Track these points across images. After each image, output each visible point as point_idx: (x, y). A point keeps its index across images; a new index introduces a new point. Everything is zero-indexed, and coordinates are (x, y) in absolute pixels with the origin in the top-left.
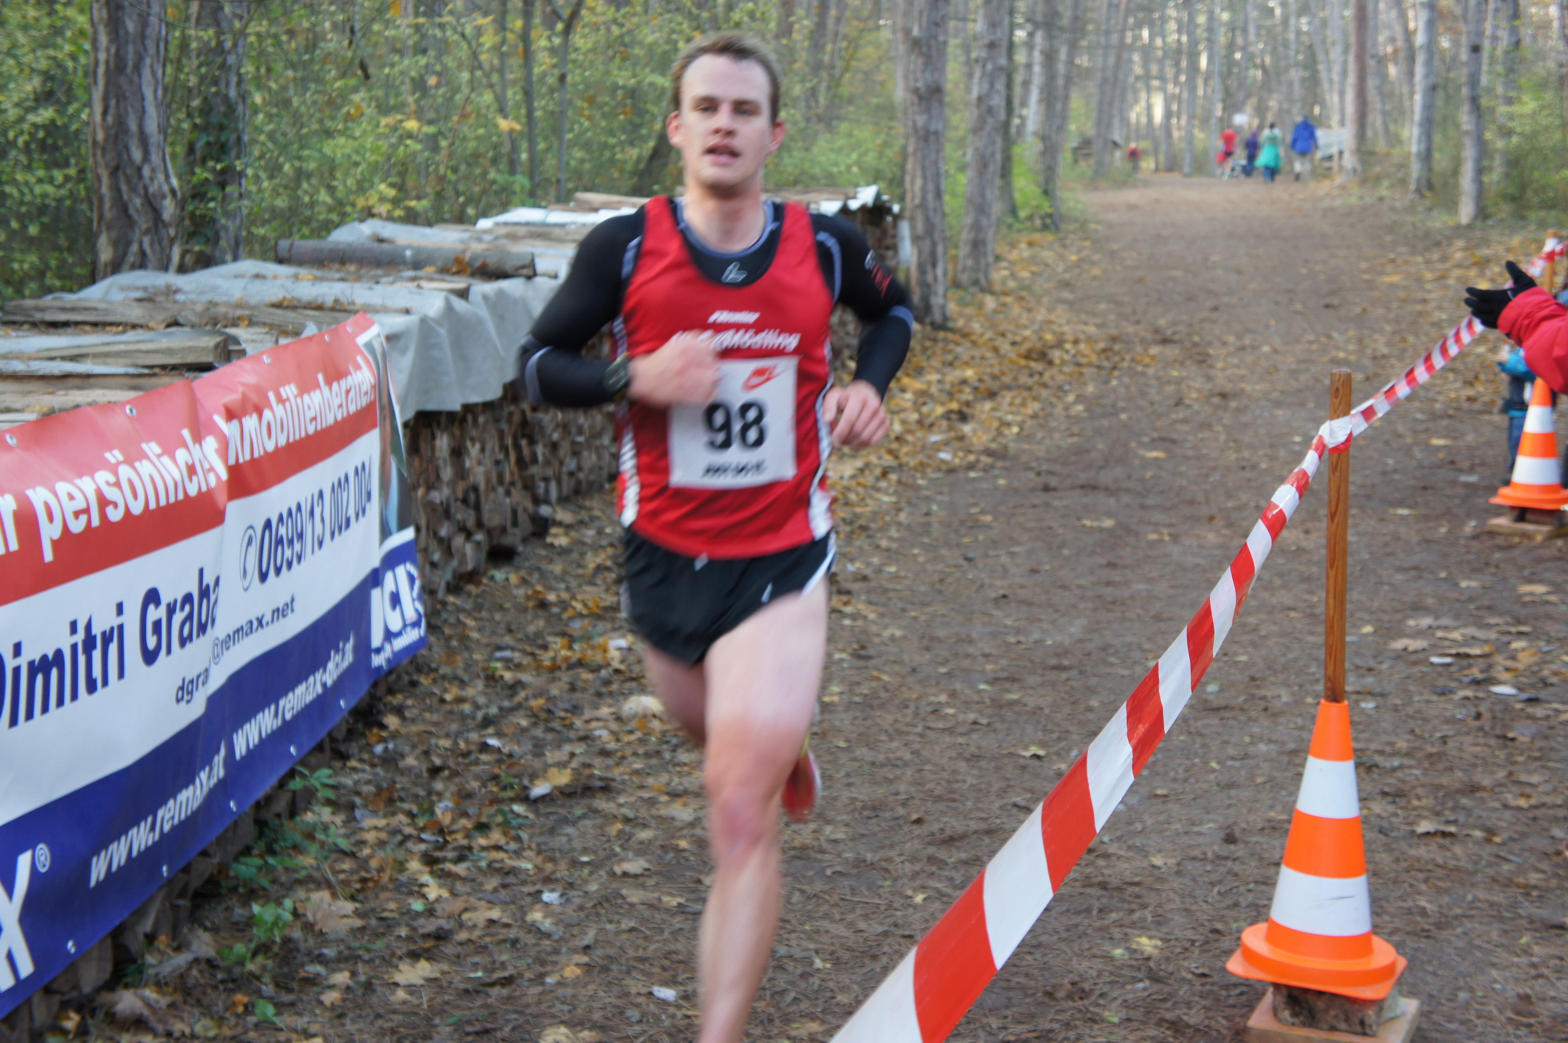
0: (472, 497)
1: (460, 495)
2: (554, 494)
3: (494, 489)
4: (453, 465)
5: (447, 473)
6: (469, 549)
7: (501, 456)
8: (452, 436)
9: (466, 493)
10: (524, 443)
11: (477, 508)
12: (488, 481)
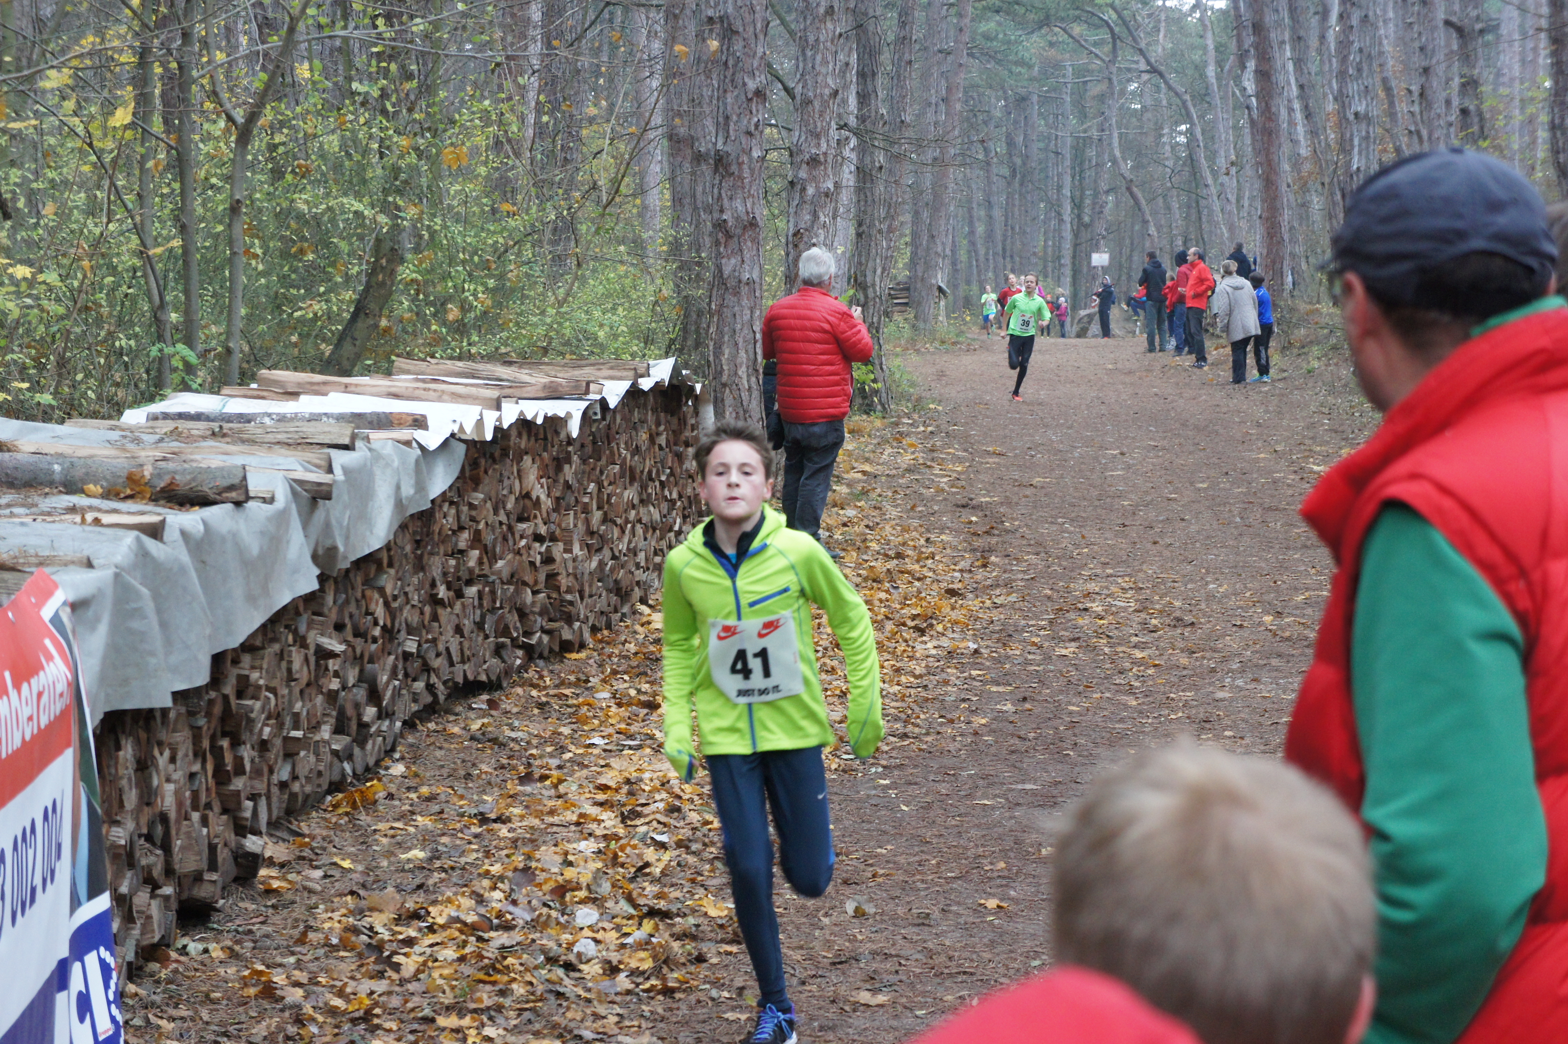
0: (159, 830)
1: (145, 831)
2: (263, 817)
3: (187, 818)
4: (137, 785)
5: (131, 798)
6: (155, 909)
7: (197, 767)
8: (138, 742)
9: (151, 825)
10: (225, 743)
11: (166, 847)
12: (180, 804)
